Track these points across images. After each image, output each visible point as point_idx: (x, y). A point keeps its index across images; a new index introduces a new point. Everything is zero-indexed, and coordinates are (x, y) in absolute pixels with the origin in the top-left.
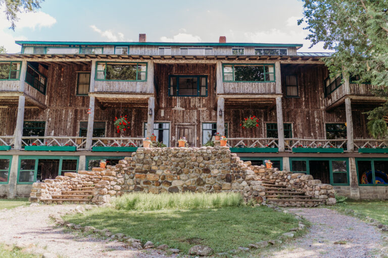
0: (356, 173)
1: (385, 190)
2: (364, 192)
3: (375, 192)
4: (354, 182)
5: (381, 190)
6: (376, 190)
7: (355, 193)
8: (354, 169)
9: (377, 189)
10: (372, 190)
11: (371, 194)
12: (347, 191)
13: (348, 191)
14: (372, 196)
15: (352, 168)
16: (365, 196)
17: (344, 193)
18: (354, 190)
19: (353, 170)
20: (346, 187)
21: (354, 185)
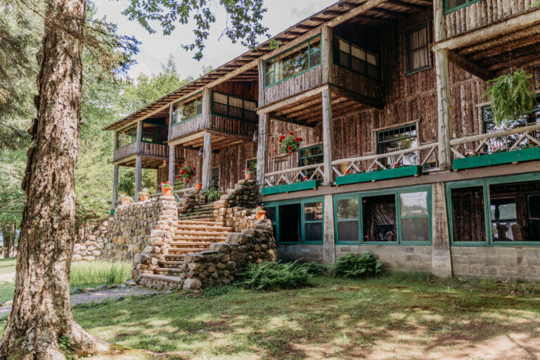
0: (445, 218)
1: (515, 256)
2: (461, 260)
3: (488, 262)
4: (440, 238)
5: (503, 256)
6: (491, 256)
7: (440, 263)
8: (442, 208)
9: (494, 253)
10: (483, 256)
11: (479, 266)
12: (426, 256)
13: (428, 256)
14: (482, 270)
15: (436, 207)
16: (464, 269)
17: (421, 261)
18: (440, 254)
19: (439, 211)
20: (425, 248)
21: (440, 245)
